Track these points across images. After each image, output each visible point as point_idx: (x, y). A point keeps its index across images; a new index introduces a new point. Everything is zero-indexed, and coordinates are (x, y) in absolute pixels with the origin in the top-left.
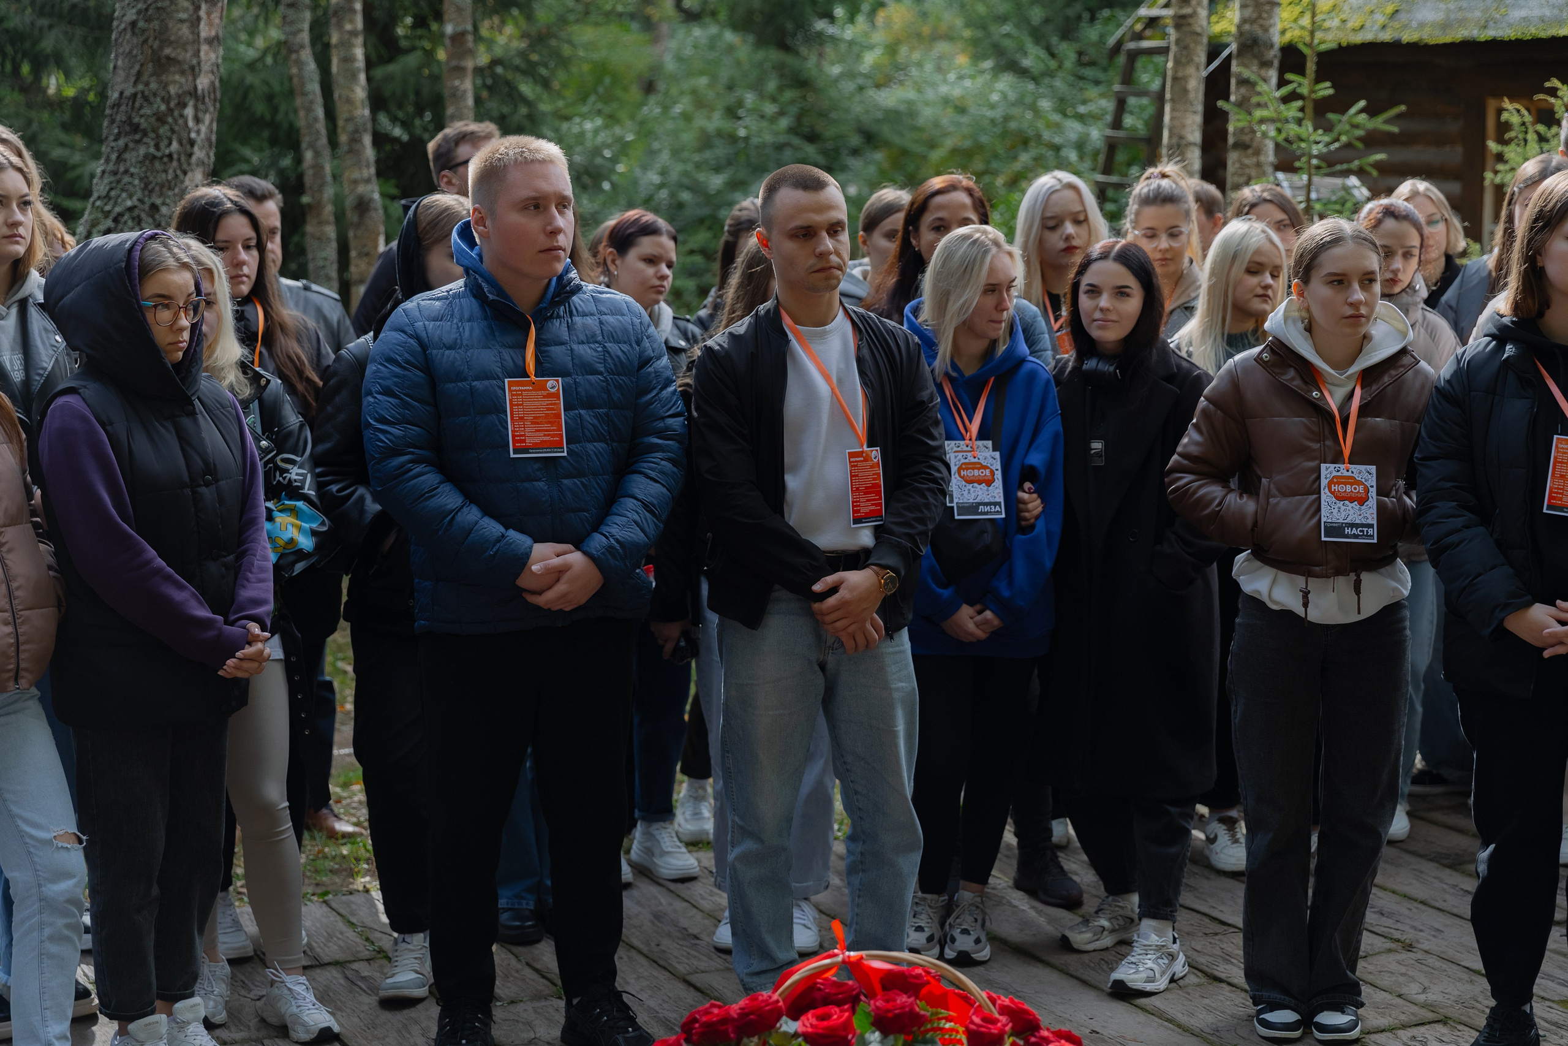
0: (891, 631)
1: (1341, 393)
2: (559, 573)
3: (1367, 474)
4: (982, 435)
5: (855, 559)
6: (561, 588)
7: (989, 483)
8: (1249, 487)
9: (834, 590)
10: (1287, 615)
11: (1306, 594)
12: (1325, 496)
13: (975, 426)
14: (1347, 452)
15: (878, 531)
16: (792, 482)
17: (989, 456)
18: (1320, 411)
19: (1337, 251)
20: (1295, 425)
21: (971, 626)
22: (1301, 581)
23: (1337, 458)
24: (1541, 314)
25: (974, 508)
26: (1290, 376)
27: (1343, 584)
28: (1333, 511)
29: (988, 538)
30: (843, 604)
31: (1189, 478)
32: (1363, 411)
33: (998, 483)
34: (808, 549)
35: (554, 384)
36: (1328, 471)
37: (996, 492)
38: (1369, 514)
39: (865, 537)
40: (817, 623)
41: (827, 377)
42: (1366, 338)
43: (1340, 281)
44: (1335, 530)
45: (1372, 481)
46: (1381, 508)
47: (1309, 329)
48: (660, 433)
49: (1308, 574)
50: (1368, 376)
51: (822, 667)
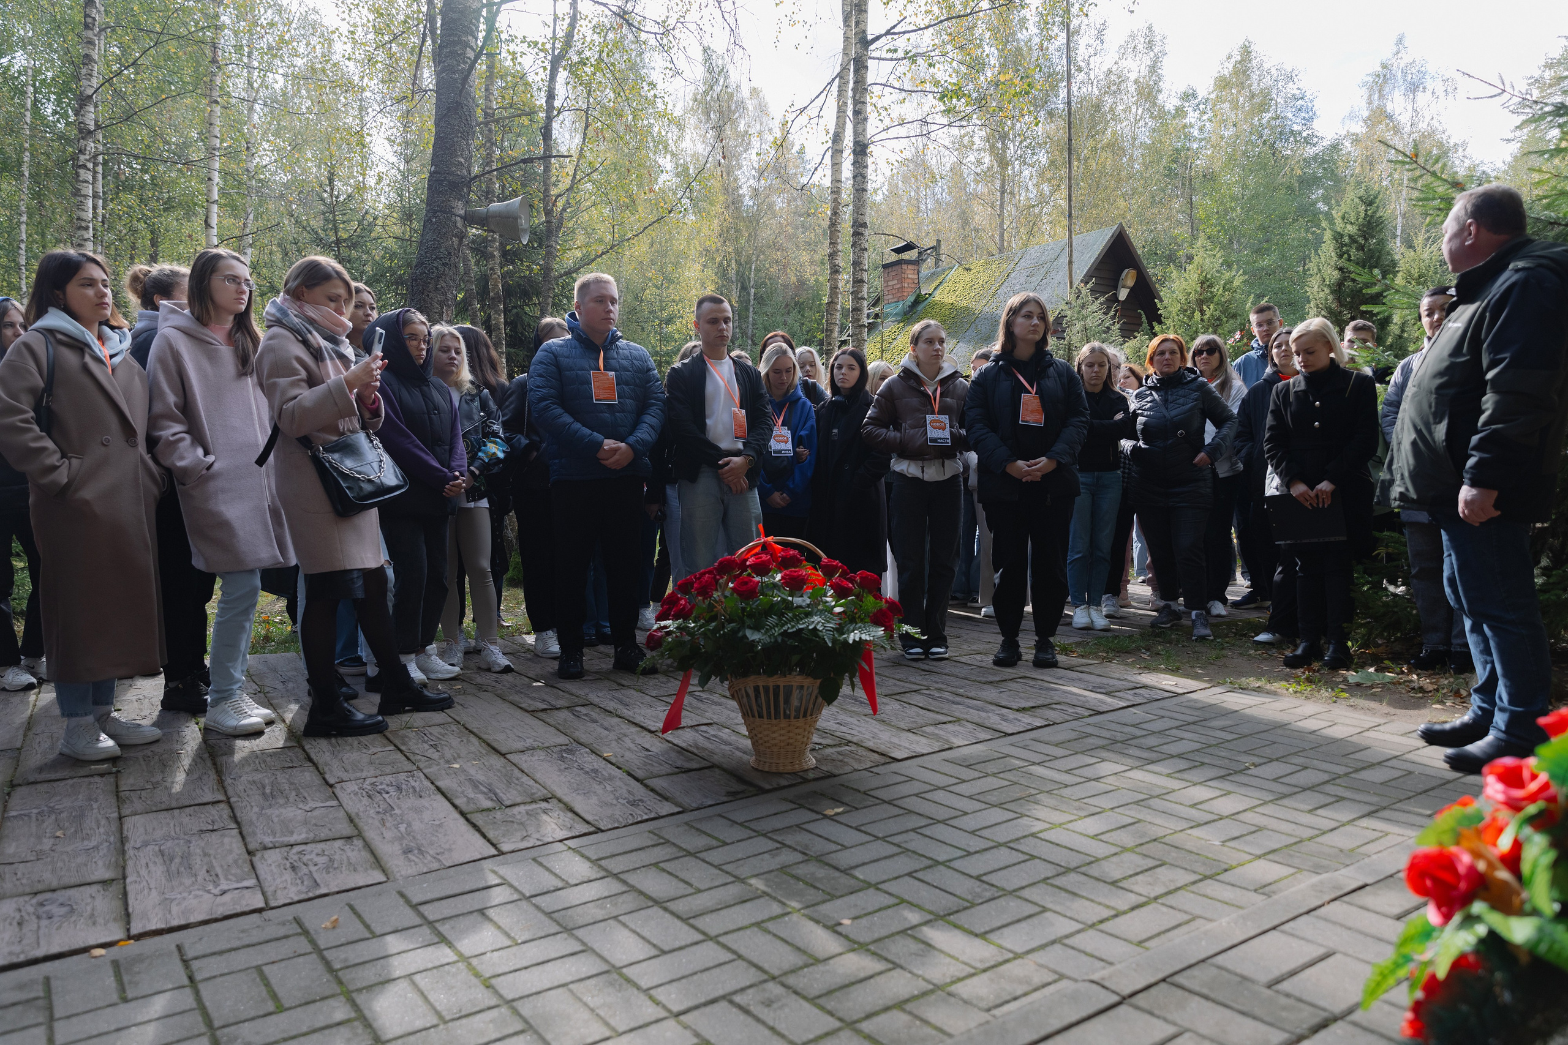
0: (751, 488)
1: (932, 388)
2: (615, 451)
3: (945, 418)
4: (783, 424)
5: (737, 453)
6: (616, 457)
7: (786, 442)
8: (898, 427)
9: (727, 464)
10: (916, 479)
11: (923, 468)
12: (928, 427)
13: (780, 422)
14: (936, 410)
15: (744, 444)
16: (708, 422)
17: (786, 432)
18: (925, 395)
19: (929, 330)
20: (915, 401)
21: (779, 500)
22: (920, 463)
23: (933, 413)
24: (1012, 351)
25: (780, 452)
26: (912, 383)
27: (938, 462)
28: (932, 433)
29: (785, 463)
30: (732, 469)
31: (871, 427)
32: (942, 395)
33: (790, 442)
34: (717, 448)
35: (612, 374)
36: (929, 418)
37: (789, 446)
38: (947, 434)
39: (740, 446)
40: (719, 479)
41: (723, 380)
42: (940, 368)
43: (930, 341)
44: (934, 440)
45: (947, 421)
46: (951, 432)
47: (918, 365)
48: (655, 399)
49: (923, 460)
50: (943, 382)
51: (723, 501)
